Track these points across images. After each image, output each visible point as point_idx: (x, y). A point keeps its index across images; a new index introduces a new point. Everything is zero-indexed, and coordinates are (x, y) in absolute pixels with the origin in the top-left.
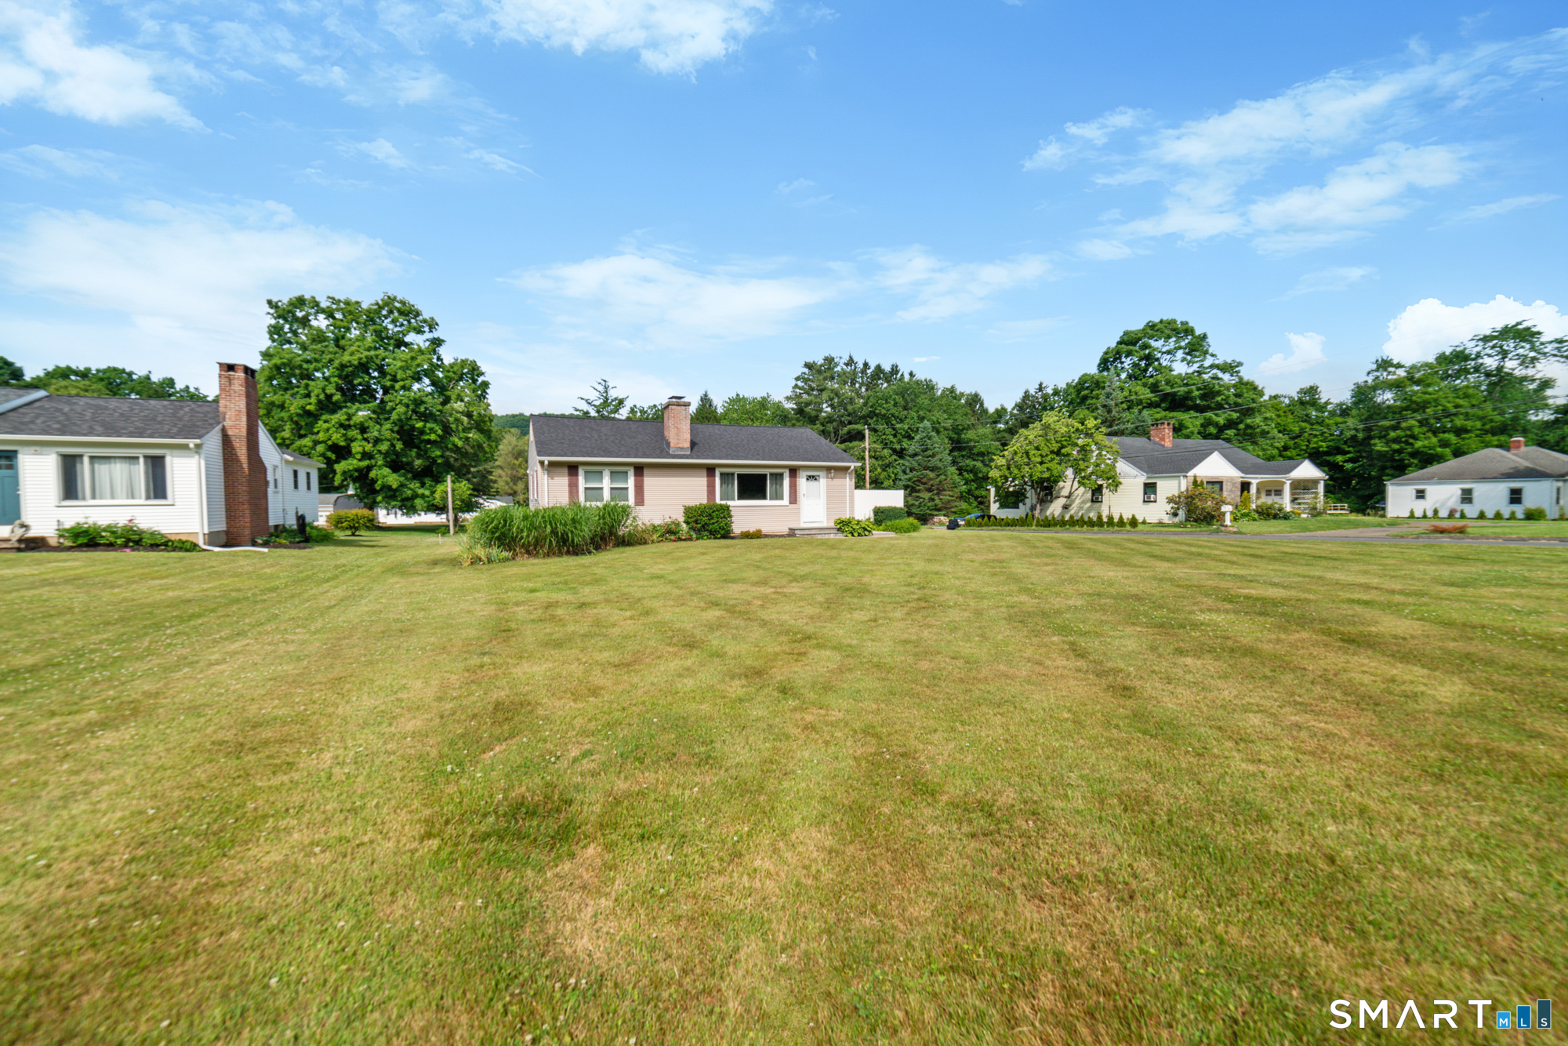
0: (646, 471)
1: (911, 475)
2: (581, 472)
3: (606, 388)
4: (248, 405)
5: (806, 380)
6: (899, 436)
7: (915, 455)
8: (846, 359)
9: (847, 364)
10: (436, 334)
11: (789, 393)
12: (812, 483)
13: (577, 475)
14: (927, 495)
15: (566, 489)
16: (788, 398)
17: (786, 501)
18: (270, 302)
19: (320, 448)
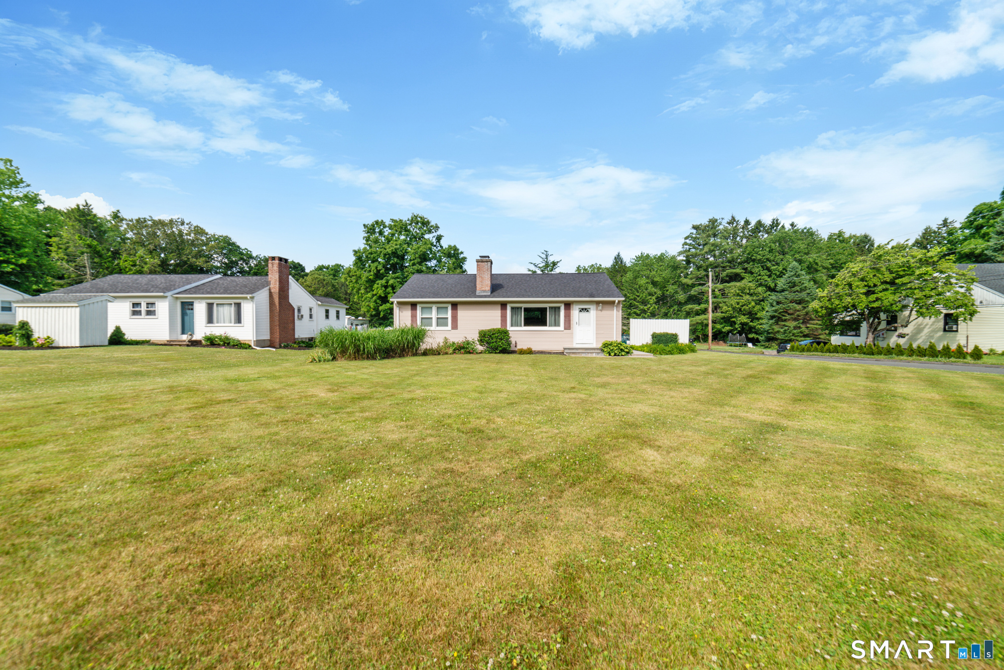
0: (459, 307)
1: (777, 307)
2: (419, 308)
3: (547, 256)
4: (280, 277)
5: (694, 239)
6: (773, 276)
7: (783, 291)
8: (728, 218)
9: (729, 223)
10: (439, 233)
11: (680, 249)
12: (584, 314)
13: (416, 309)
14: (792, 324)
15: (410, 318)
16: (680, 253)
17: (562, 327)
18: (364, 225)
19: (375, 298)
